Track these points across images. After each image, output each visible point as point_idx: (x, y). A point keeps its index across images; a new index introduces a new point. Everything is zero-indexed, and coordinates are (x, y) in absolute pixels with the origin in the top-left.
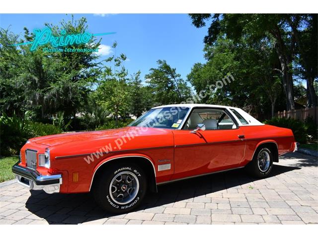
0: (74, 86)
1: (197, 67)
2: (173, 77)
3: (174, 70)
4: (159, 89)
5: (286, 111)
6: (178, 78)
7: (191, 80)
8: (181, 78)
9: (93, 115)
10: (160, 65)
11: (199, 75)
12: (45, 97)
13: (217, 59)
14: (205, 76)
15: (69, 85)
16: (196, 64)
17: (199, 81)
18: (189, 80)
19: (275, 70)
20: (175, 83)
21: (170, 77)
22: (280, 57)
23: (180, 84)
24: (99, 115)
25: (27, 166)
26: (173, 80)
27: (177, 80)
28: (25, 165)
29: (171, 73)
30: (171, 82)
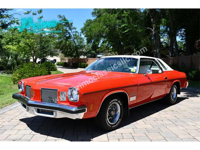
1: (89, 23)
2: (70, 29)
3: (72, 24)
4: (59, 38)
6: (74, 30)
7: (84, 32)
8: (76, 30)
9: (10, 58)
10: (60, 19)
11: (90, 29)
14: (95, 30)
16: (88, 20)
17: (91, 34)
18: (82, 32)
19: (148, 29)
20: (72, 34)
21: (68, 29)
22: (152, 20)
23: (75, 35)
24: (16, 59)
25: (42, 101)
26: (70, 31)
27: (74, 32)
28: (41, 101)
29: (69, 26)
30: (69, 33)
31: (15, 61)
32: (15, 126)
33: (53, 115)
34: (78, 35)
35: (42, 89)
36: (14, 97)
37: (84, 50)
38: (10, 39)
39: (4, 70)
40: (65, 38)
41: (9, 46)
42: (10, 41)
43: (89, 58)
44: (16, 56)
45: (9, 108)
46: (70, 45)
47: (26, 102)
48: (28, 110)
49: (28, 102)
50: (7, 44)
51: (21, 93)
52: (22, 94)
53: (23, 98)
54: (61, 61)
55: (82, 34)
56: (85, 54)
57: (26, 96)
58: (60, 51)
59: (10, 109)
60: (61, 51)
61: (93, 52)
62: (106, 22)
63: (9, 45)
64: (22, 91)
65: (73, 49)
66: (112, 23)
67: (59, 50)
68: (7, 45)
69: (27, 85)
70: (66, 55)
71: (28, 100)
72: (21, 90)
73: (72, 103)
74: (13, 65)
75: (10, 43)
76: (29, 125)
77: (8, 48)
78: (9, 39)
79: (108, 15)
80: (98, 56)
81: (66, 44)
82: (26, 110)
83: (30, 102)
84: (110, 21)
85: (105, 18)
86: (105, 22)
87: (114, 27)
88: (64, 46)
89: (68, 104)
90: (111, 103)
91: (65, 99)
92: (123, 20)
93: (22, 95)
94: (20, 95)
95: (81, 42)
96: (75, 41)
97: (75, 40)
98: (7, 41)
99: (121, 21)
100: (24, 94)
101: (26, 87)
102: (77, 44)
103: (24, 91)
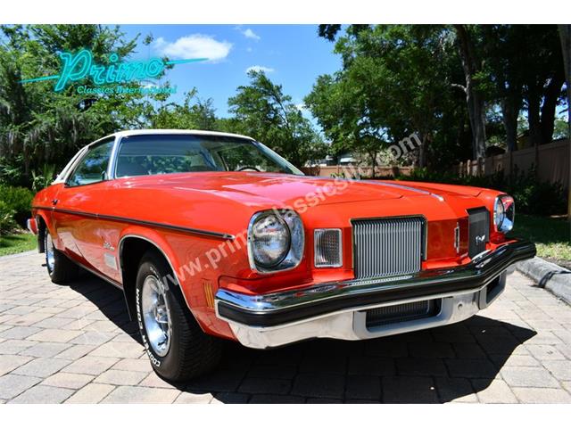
0: (81, 118)
1: (323, 82)
2: (278, 101)
3: (279, 88)
5: (472, 161)
6: (286, 103)
7: (311, 106)
8: (292, 102)
10: (253, 80)
11: (323, 97)
12: (26, 140)
15: (71, 117)
16: (321, 77)
18: (308, 106)
19: (455, 87)
20: (282, 112)
21: (271, 101)
23: (291, 115)
26: (277, 106)
27: (286, 107)
29: (273, 94)
30: (275, 110)
80: (343, 160)
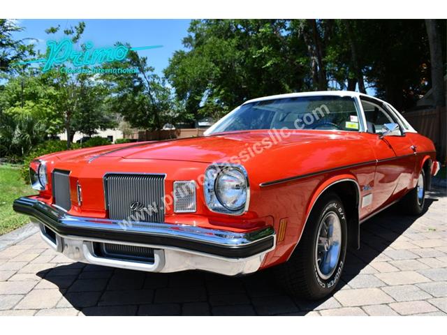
1: (179, 58)
2: (142, 71)
3: (144, 60)
4: (120, 89)
6: (149, 73)
7: (170, 76)
8: (155, 73)
9: (17, 130)
11: (183, 70)
13: (210, 46)
14: (194, 72)
16: (177, 52)
17: (184, 79)
18: (167, 77)
20: (145, 81)
21: (137, 71)
22: (309, 47)
23: (153, 84)
24: (30, 130)
25: (108, 217)
26: (141, 76)
27: (149, 77)
28: (104, 216)
29: (138, 64)
30: (140, 79)
31: (28, 136)
32: (25, 295)
33: (152, 262)
34: (158, 83)
35: (107, 176)
36: (20, 207)
37: (170, 114)
38: (18, 94)
39: (5, 155)
40: (132, 89)
41: (16, 109)
42: (18, 98)
43: (182, 130)
44: (31, 124)
45: (10, 240)
46: (141, 103)
47: (56, 221)
48: (62, 247)
49: (60, 222)
50: (12, 105)
51: (38, 196)
52: (42, 199)
53: (46, 208)
54: (124, 137)
55: (166, 81)
56: (173, 121)
57: (54, 202)
58: (121, 116)
59: (11, 242)
60: (123, 117)
61: (191, 116)
62: (215, 55)
63: (15, 106)
64: (43, 188)
65: (147, 112)
66: (226, 57)
67: (118, 115)
68: (13, 107)
69: (55, 170)
70: (135, 124)
71: (62, 213)
72: (38, 186)
73: (221, 220)
74: (24, 144)
75: (17, 103)
76: (67, 289)
77: (14, 114)
78: (15, 95)
79: (219, 41)
80: (200, 124)
81: (133, 100)
82: (55, 246)
83: (68, 220)
84: (222, 53)
85: (212, 48)
86: (212, 54)
87: (231, 65)
88: (129, 106)
89: (205, 223)
90: (325, 214)
91: (192, 207)
92: (249, 52)
93: (42, 201)
94: (35, 200)
95: (164, 97)
96: (151, 96)
97: (152, 94)
98: (12, 100)
99: (244, 53)
100: (48, 198)
101: (52, 175)
102: (157, 101)
103: (46, 189)
